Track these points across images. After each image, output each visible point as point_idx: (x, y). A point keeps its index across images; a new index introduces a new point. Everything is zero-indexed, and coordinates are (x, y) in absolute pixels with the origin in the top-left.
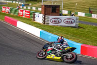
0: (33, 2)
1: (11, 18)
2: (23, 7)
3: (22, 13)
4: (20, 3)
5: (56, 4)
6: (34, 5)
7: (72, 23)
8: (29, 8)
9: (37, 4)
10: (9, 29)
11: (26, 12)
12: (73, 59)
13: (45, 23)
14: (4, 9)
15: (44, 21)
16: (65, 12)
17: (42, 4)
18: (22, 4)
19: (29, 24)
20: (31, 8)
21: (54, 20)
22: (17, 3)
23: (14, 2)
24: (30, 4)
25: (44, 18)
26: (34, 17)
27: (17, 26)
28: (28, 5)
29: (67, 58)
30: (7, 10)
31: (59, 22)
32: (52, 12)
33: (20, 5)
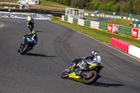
2: (137, 26)
3: (136, 33)
4: (133, 19)
12: (93, 78)
14: (110, 28)
22: (129, 19)
23: (125, 18)
29: (86, 79)
30: (115, 29)
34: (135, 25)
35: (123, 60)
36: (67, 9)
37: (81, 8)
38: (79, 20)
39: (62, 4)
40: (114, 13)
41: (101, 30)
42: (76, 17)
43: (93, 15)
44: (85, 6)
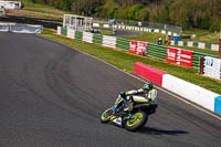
0: (199, 32)
1: (148, 67)
2: (176, 43)
3: (173, 55)
4: (170, 33)
6: (202, 38)
8: (190, 44)
9: (210, 36)
11: (183, 53)
14: (134, 46)
18: (175, 35)
19: (191, 81)
20: (196, 44)
22: (164, 32)
23: (157, 31)
24: (194, 36)
26: (202, 66)
27: (163, 85)
28: (189, 37)
30: (141, 48)
33: (171, 38)
34: (173, 42)
36: (66, 16)
37: (89, 15)
38: (85, 33)
39: (58, 8)
40: (140, 24)
41: (120, 50)
42: (80, 29)
43: (106, 26)
44: (93, 12)
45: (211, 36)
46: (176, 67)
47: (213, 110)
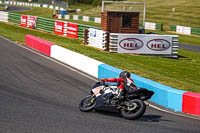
0: (84, 6)
1: (38, 39)
2: (63, 17)
3: (60, 27)
4: (57, 8)
5: (130, 9)
6: (86, 12)
7: (164, 48)
8: (76, 17)
10: (35, 60)
11: (69, 25)
13: (108, 49)
14: (24, 20)
15: (107, 45)
16: (150, 26)
17: (102, 9)
18: (62, 9)
19: (76, 51)
20: (81, 18)
21: (127, 42)
22: (51, 7)
23: (45, 6)
24: (79, 10)
25: (108, 38)
26: (86, 37)
27: (52, 55)
28: (74, 11)
30: (31, 22)
31: (137, 47)
32: (124, 25)
33: (58, 12)
34: (60, 16)
35: (43, 67)
41: (12, 24)
45: (94, 10)
46: (64, 38)
47: (97, 76)
